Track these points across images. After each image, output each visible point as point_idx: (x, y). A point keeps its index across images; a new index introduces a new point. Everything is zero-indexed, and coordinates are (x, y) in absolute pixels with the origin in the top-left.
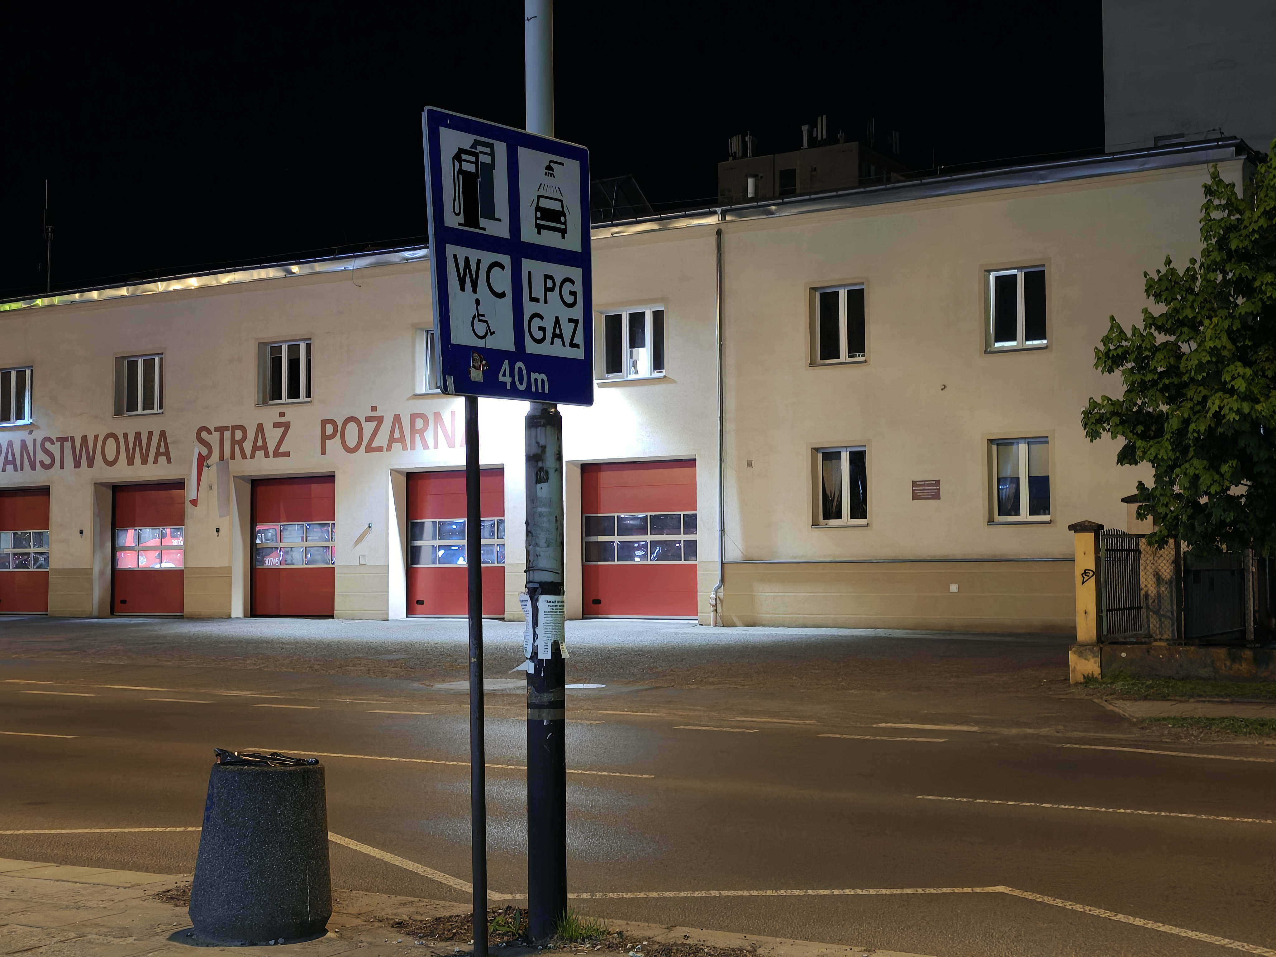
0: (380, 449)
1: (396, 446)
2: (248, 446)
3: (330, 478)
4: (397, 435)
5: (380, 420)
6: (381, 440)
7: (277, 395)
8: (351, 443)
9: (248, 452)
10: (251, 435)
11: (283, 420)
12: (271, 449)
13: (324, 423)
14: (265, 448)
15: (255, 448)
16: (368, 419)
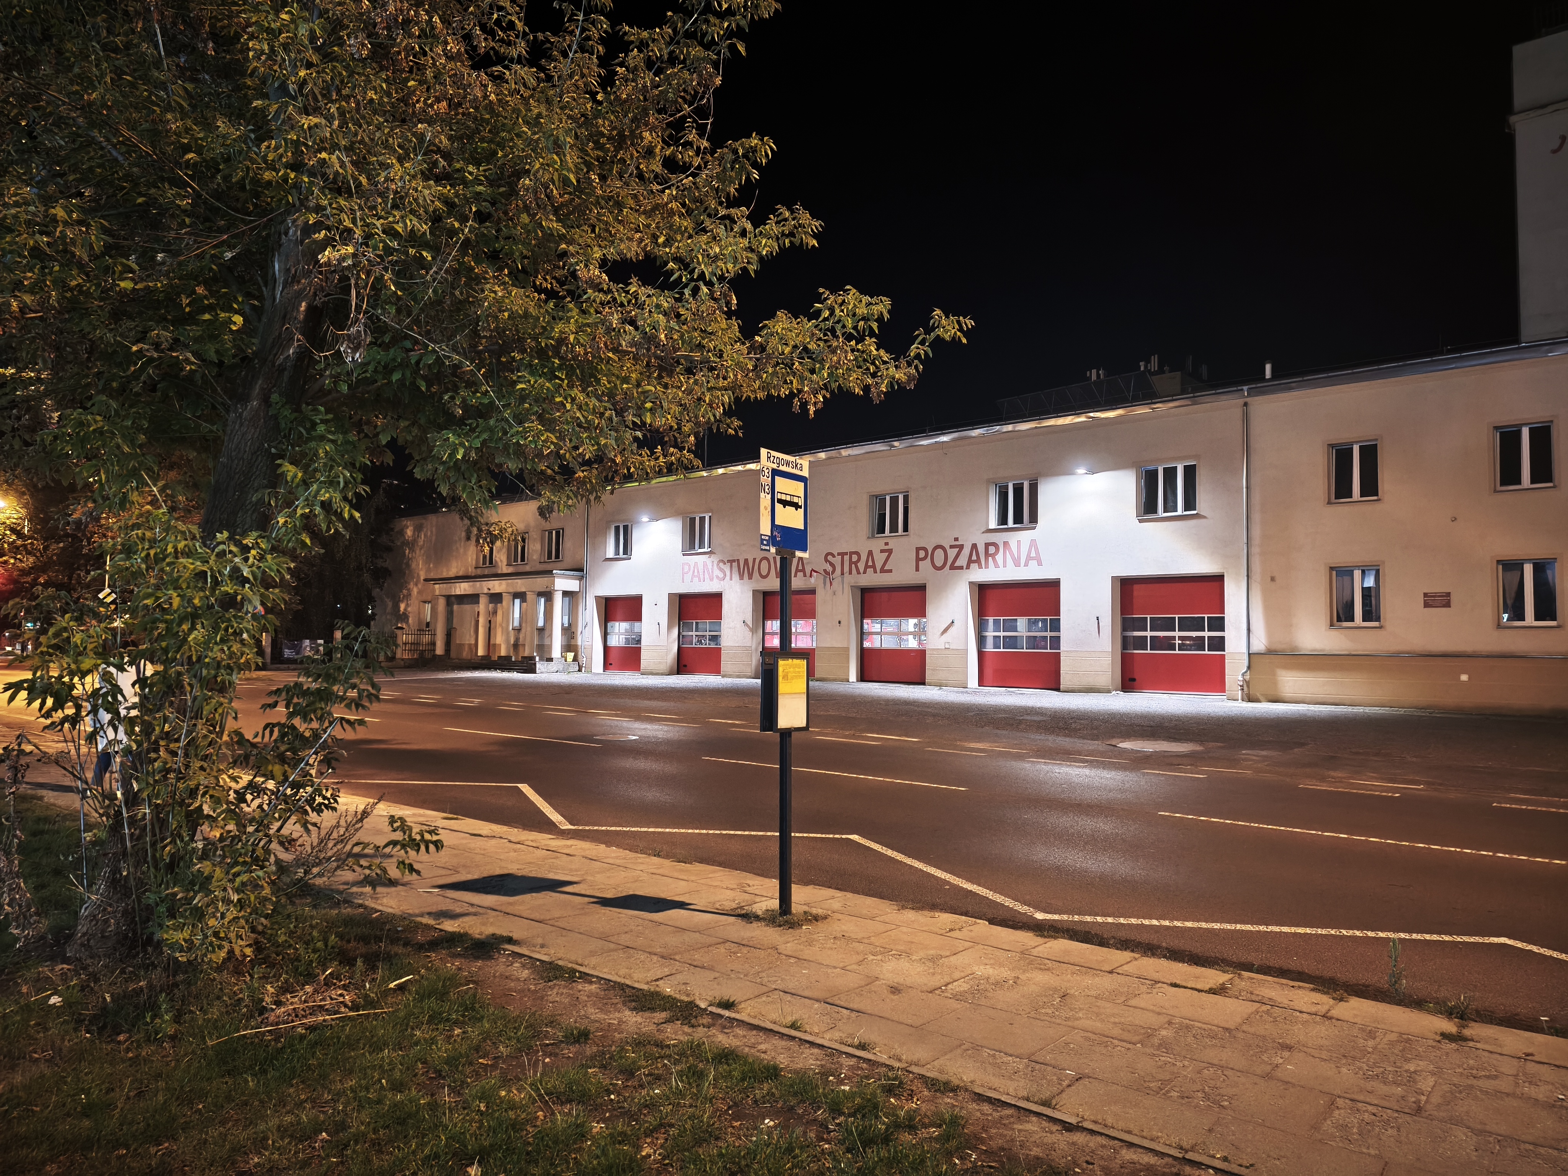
0: (961, 568)
1: (974, 566)
2: (861, 566)
3: (921, 589)
4: (974, 558)
5: (961, 547)
6: (962, 561)
7: (881, 530)
8: (939, 563)
9: (862, 571)
10: (864, 557)
11: (887, 547)
12: (878, 567)
13: (918, 549)
14: (874, 566)
15: (867, 567)
16: (952, 547)
